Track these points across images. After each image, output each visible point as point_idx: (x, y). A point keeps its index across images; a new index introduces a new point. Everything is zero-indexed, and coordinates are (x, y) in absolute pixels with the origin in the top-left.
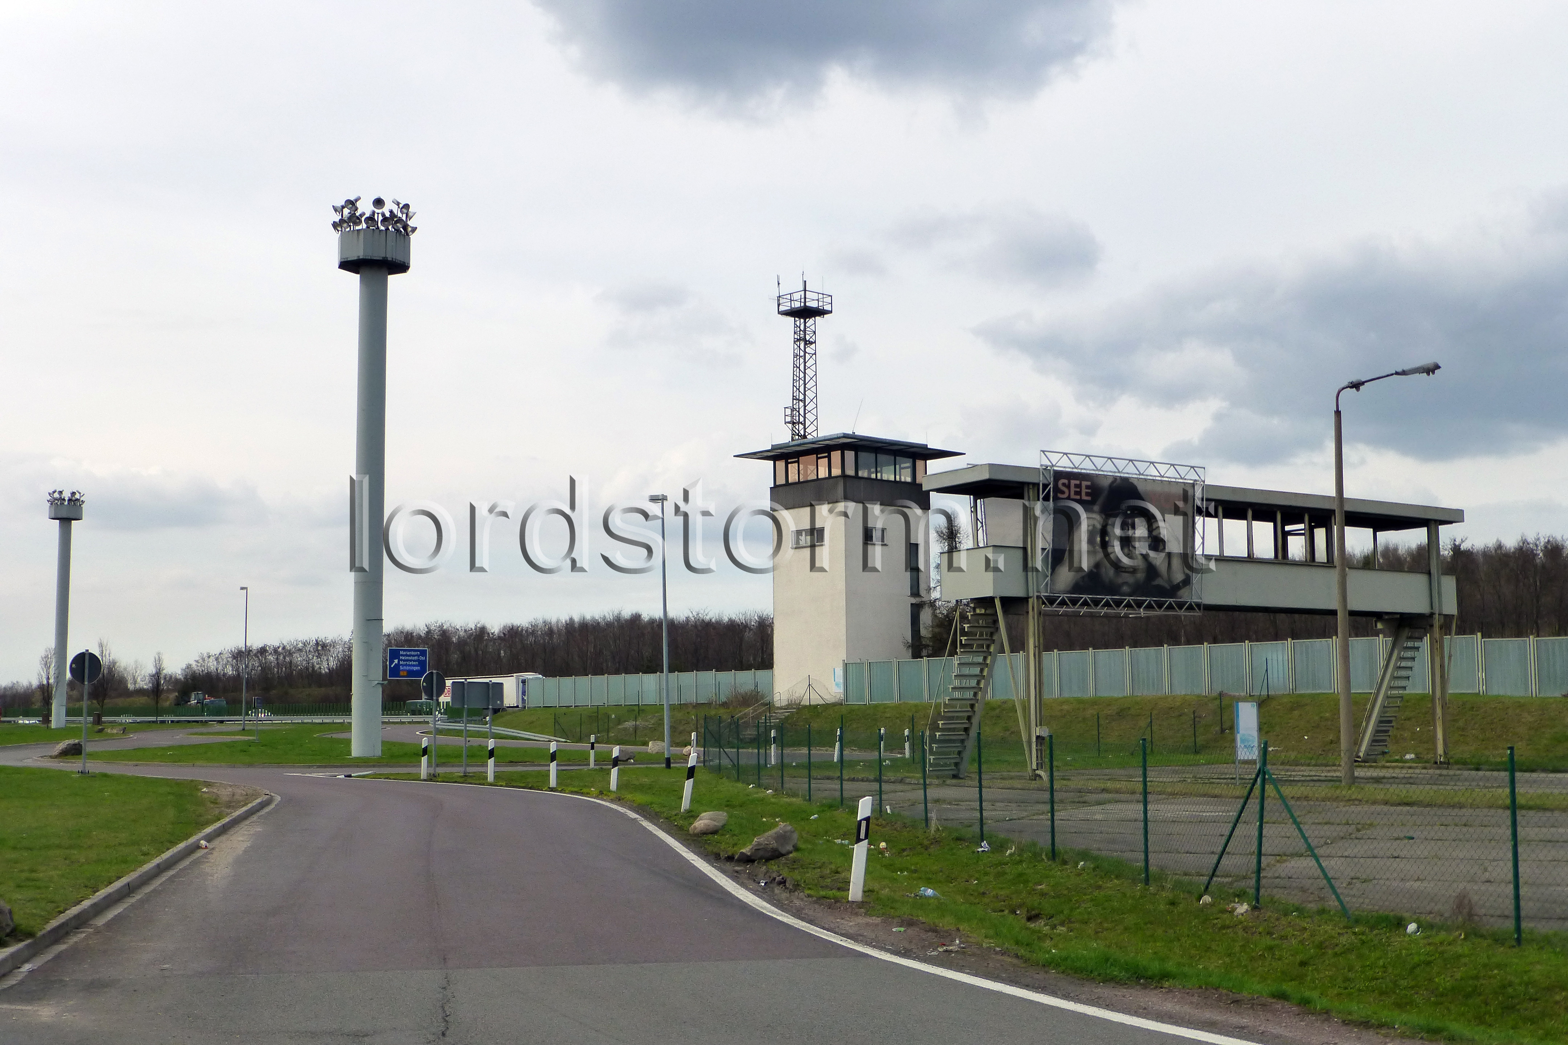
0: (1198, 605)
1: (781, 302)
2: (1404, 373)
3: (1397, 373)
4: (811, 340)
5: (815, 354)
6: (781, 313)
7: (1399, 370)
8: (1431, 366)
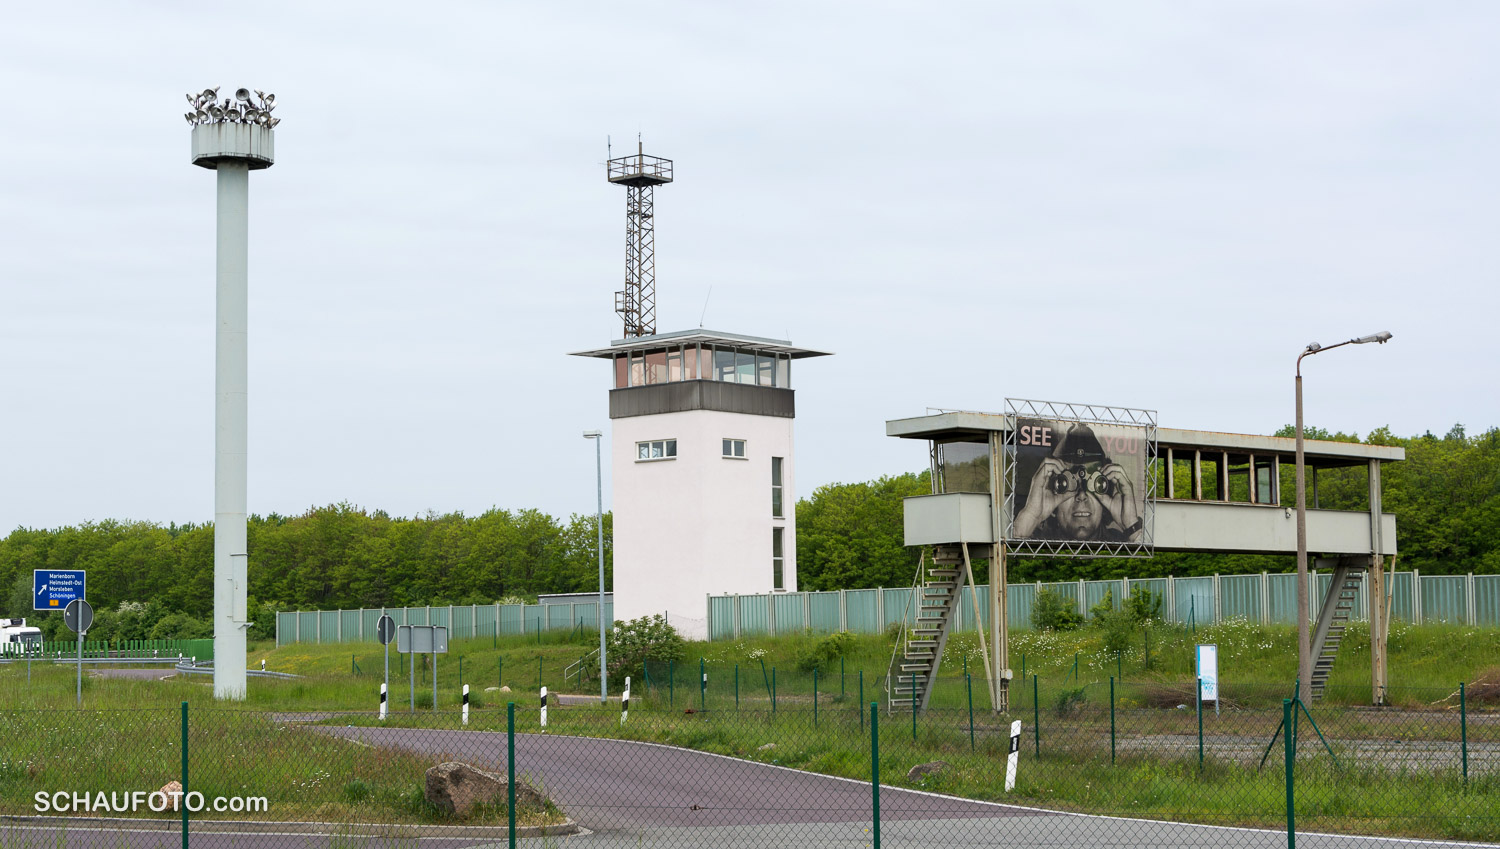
0: (1150, 549)
1: (612, 167)
2: (1359, 341)
3: (1352, 341)
4: (647, 213)
5: (652, 230)
6: (610, 180)
7: (1355, 339)
8: (1383, 335)
